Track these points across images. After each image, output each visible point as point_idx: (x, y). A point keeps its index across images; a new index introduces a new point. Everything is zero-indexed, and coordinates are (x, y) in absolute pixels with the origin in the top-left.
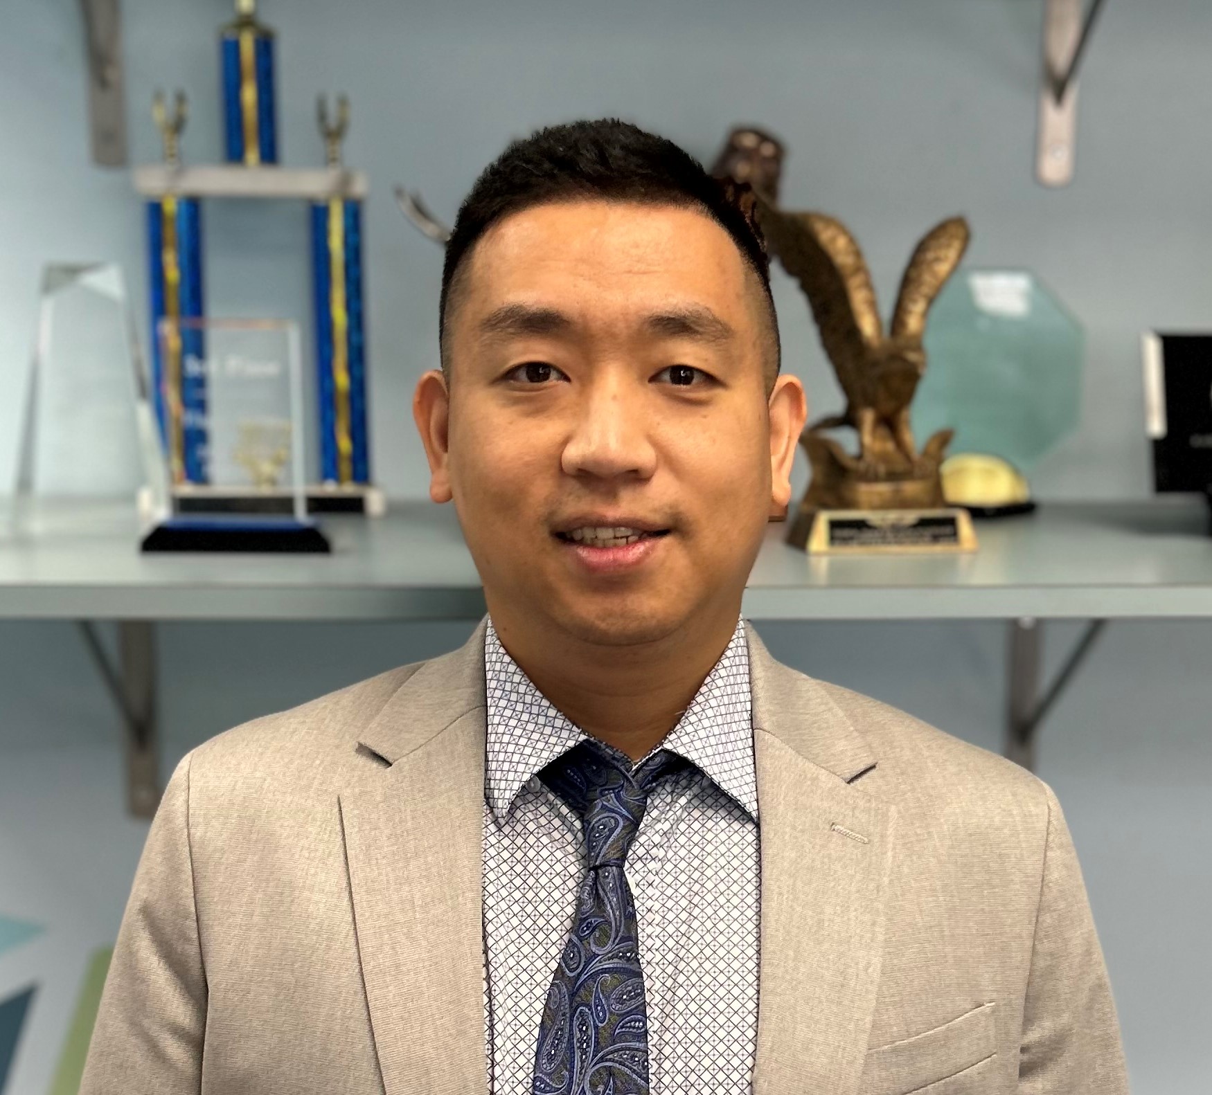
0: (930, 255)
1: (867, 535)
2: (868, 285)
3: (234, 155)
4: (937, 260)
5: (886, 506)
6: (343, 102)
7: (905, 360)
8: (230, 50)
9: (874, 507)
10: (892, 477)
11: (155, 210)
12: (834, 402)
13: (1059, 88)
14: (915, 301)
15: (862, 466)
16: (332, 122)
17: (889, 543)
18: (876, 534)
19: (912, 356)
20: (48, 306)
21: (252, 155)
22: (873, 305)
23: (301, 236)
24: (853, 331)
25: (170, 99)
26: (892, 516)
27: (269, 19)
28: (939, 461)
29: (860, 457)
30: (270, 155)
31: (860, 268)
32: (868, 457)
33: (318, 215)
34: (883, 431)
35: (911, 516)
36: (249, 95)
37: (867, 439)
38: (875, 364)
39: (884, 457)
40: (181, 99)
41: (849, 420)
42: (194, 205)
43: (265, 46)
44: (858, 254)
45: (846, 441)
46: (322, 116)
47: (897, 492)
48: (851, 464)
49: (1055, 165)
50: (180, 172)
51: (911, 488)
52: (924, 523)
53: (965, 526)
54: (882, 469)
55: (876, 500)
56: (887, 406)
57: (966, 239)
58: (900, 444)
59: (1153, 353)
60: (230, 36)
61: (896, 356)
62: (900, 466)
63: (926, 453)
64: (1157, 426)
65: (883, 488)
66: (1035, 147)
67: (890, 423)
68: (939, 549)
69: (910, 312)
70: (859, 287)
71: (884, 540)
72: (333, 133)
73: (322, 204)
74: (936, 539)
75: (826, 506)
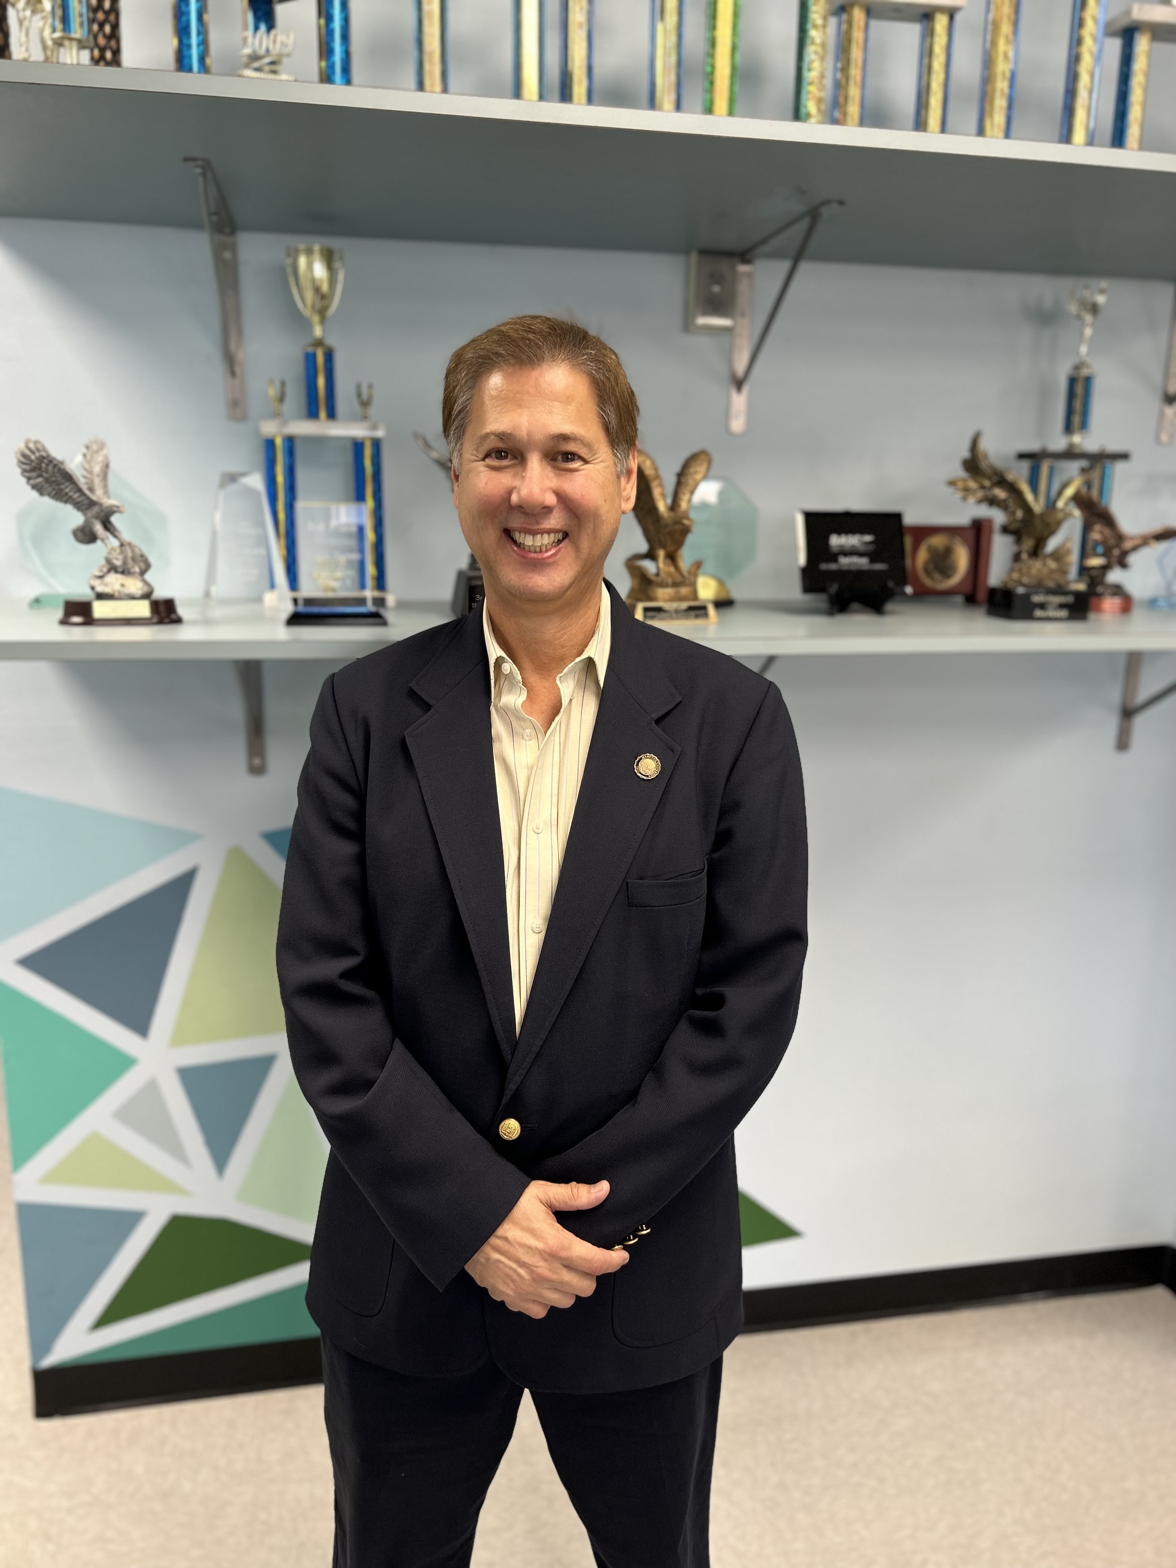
0: (692, 470)
1: (662, 615)
2: (661, 485)
3: (312, 414)
4: (696, 472)
5: (672, 599)
6: (370, 387)
7: (683, 524)
8: (310, 360)
9: (665, 601)
10: (675, 585)
11: (270, 444)
12: (643, 546)
13: (739, 384)
14: (684, 494)
15: (659, 579)
16: (365, 396)
17: (674, 619)
18: (667, 615)
19: (686, 522)
20: (222, 494)
21: (323, 414)
22: (663, 496)
23: (349, 457)
24: (654, 509)
25: (277, 384)
26: (674, 605)
27: (330, 341)
28: (696, 575)
29: (658, 575)
30: (332, 415)
31: (657, 477)
32: (662, 574)
33: (358, 446)
34: (669, 561)
35: (684, 605)
36: (321, 382)
37: (661, 565)
38: (666, 526)
39: (669, 574)
40: (283, 384)
41: (651, 555)
42: (290, 441)
43: (329, 356)
44: (656, 469)
45: (649, 566)
46: (359, 394)
47: (677, 592)
48: (654, 578)
49: (737, 425)
50: (285, 423)
51: (684, 591)
52: (691, 609)
53: (711, 610)
54: (670, 581)
55: (666, 597)
56: (671, 548)
57: (710, 462)
58: (677, 567)
59: (800, 522)
60: (310, 350)
61: (678, 522)
62: (678, 579)
63: (689, 572)
64: (802, 559)
65: (669, 591)
66: (727, 414)
67: (672, 558)
68: (699, 622)
69: (682, 499)
70: (657, 486)
71: (671, 618)
72: (365, 404)
73: (360, 441)
74: (697, 616)
75: (640, 600)
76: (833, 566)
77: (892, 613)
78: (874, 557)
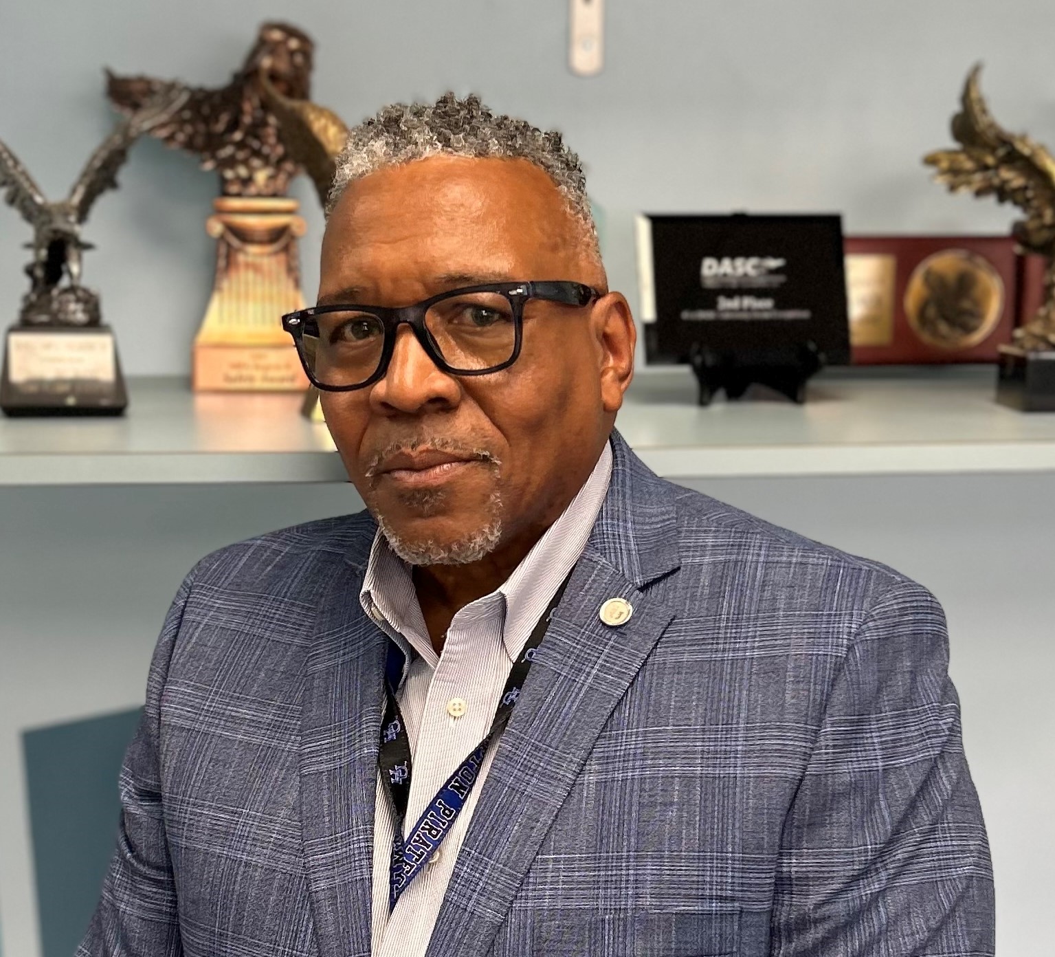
49: (586, 58)
59: (644, 230)
66: (567, 38)
76: (704, 315)
77: (821, 397)
78: (782, 298)
